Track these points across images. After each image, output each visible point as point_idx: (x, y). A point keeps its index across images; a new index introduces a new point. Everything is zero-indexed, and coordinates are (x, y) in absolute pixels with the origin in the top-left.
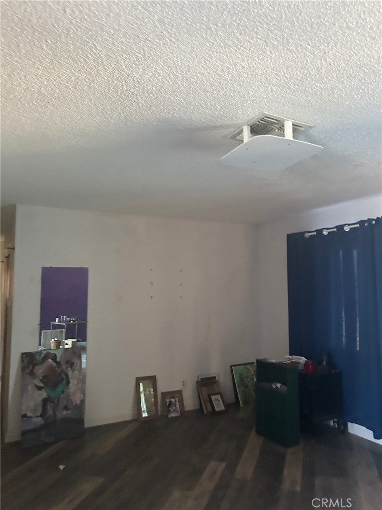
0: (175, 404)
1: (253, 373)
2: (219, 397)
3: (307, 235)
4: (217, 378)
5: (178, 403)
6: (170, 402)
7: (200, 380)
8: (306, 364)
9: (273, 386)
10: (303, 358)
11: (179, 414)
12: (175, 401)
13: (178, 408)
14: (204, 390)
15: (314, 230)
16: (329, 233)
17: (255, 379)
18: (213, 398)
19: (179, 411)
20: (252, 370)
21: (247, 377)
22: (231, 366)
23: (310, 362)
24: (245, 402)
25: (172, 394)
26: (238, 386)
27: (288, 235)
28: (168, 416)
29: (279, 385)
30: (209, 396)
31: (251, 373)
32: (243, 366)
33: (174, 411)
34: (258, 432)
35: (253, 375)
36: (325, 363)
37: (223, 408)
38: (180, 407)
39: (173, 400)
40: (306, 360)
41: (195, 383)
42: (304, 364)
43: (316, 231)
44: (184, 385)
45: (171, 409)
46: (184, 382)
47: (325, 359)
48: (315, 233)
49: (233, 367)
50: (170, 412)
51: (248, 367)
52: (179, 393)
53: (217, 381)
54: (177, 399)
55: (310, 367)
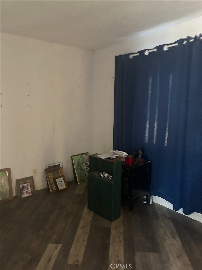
0: (27, 187)
1: (87, 160)
2: (62, 179)
3: (131, 56)
4: (61, 166)
5: (29, 187)
6: (23, 187)
7: (47, 168)
8: (127, 158)
9: (102, 176)
10: (125, 153)
11: (31, 194)
12: (27, 185)
13: (30, 190)
14: (51, 176)
15: (137, 52)
16: (150, 53)
17: (88, 164)
18: (57, 180)
19: (31, 193)
20: (87, 158)
21: (83, 163)
22: (72, 156)
23: (130, 156)
24: (81, 180)
25: (25, 180)
26: (77, 170)
27: (116, 57)
28: (21, 197)
29: (106, 175)
30: (54, 179)
31: (86, 160)
32: (80, 156)
33: (27, 192)
34: (89, 208)
35: (87, 162)
36: (140, 156)
37: (64, 186)
38: (31, 189)
39: (25, 185)
40: (127, 154)
41: (44, 171)
42: (126, 158)
43: (140, 52)
44: (34, 173)
45: (24, 192)
46: (34, 170)
47: (141, 153)
48: (138, 54)
49: (73, 157)
50: (23, 194)
51: (84, 156)
52: (31, 179)
53: (60, 168)
54: (29, 184)
55: (131, 160)
